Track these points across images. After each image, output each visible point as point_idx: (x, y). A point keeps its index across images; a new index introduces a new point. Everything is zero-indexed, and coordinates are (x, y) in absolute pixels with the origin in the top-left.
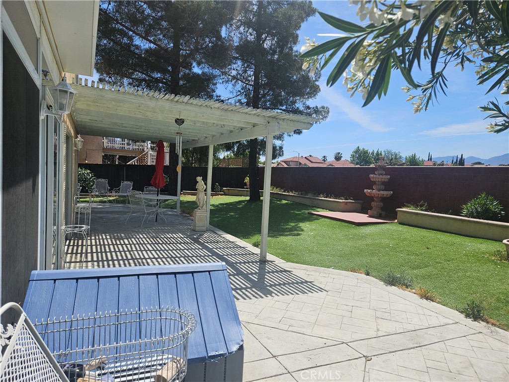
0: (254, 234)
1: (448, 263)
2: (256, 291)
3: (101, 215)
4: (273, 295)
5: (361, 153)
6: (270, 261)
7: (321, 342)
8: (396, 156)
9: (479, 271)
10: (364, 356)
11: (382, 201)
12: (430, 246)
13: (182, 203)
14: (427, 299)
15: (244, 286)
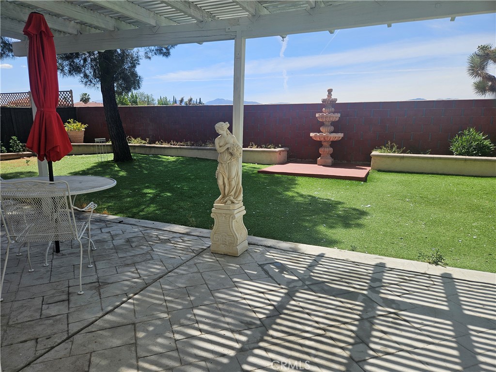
8: (148, 99)
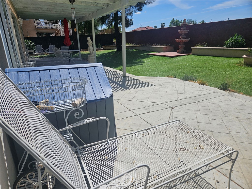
0: (120, 66)
1: (215, 69)
2: (122, 88)
3: (42, 63)
4: (130, 89)
5: (175, 22)
6: (128, 76)
7: (152, 104)
8: (193, 22)
9: (229, 71)
10: (171, 107)
11: (184, 44)
12: (207, 63)
13: (82, 55)
14: (202, 84)
15: (116, 87)
